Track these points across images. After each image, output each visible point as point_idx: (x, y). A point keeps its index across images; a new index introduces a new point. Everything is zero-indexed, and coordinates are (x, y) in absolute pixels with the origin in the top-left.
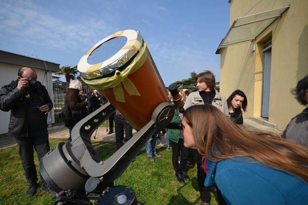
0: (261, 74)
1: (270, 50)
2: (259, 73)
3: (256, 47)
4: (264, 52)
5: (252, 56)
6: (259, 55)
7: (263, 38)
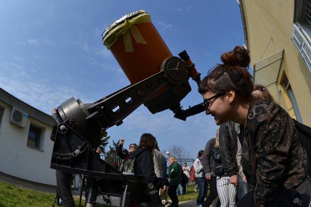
0: (293, 110)
1: (290, 87)
2: (291, 109)
3: (280, 88)
4: (287, 90)
5: (281, 96)
6: (285, 93)
7: (282, 78)
